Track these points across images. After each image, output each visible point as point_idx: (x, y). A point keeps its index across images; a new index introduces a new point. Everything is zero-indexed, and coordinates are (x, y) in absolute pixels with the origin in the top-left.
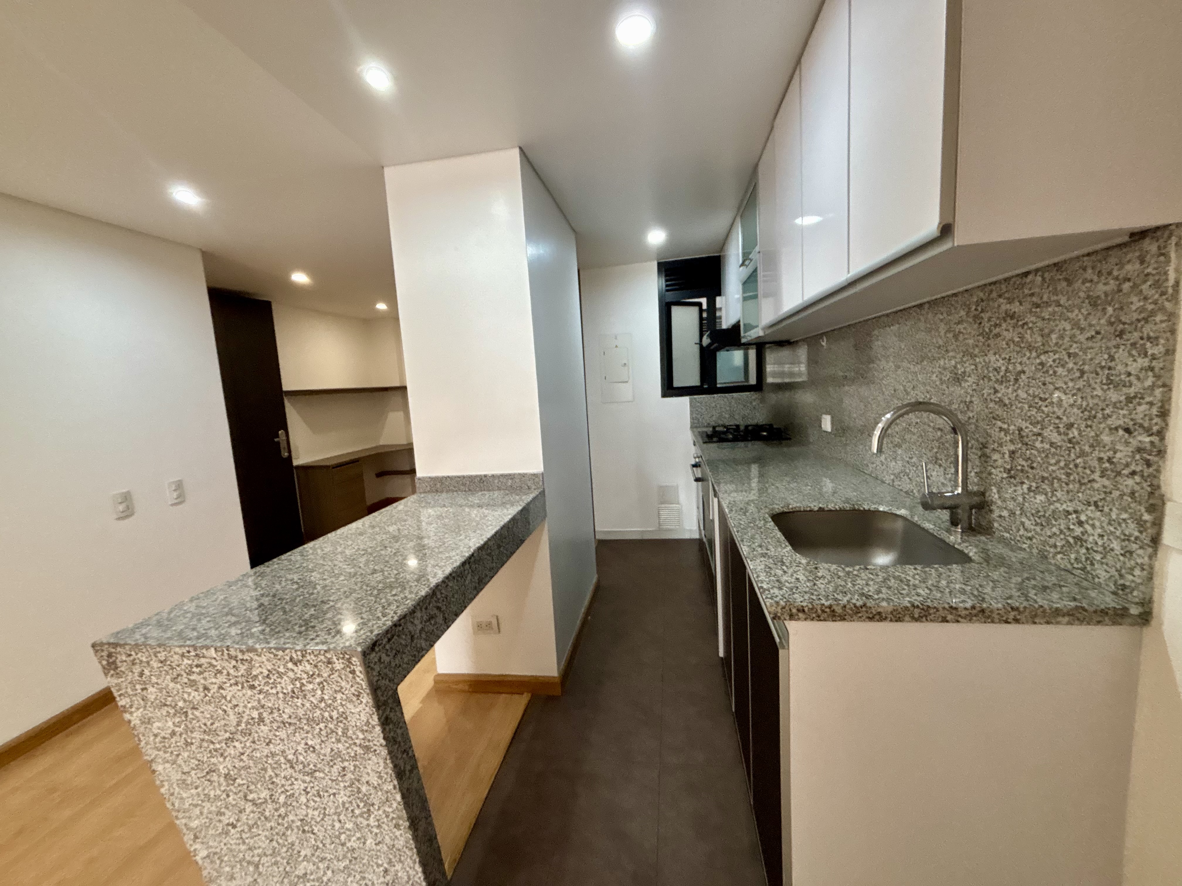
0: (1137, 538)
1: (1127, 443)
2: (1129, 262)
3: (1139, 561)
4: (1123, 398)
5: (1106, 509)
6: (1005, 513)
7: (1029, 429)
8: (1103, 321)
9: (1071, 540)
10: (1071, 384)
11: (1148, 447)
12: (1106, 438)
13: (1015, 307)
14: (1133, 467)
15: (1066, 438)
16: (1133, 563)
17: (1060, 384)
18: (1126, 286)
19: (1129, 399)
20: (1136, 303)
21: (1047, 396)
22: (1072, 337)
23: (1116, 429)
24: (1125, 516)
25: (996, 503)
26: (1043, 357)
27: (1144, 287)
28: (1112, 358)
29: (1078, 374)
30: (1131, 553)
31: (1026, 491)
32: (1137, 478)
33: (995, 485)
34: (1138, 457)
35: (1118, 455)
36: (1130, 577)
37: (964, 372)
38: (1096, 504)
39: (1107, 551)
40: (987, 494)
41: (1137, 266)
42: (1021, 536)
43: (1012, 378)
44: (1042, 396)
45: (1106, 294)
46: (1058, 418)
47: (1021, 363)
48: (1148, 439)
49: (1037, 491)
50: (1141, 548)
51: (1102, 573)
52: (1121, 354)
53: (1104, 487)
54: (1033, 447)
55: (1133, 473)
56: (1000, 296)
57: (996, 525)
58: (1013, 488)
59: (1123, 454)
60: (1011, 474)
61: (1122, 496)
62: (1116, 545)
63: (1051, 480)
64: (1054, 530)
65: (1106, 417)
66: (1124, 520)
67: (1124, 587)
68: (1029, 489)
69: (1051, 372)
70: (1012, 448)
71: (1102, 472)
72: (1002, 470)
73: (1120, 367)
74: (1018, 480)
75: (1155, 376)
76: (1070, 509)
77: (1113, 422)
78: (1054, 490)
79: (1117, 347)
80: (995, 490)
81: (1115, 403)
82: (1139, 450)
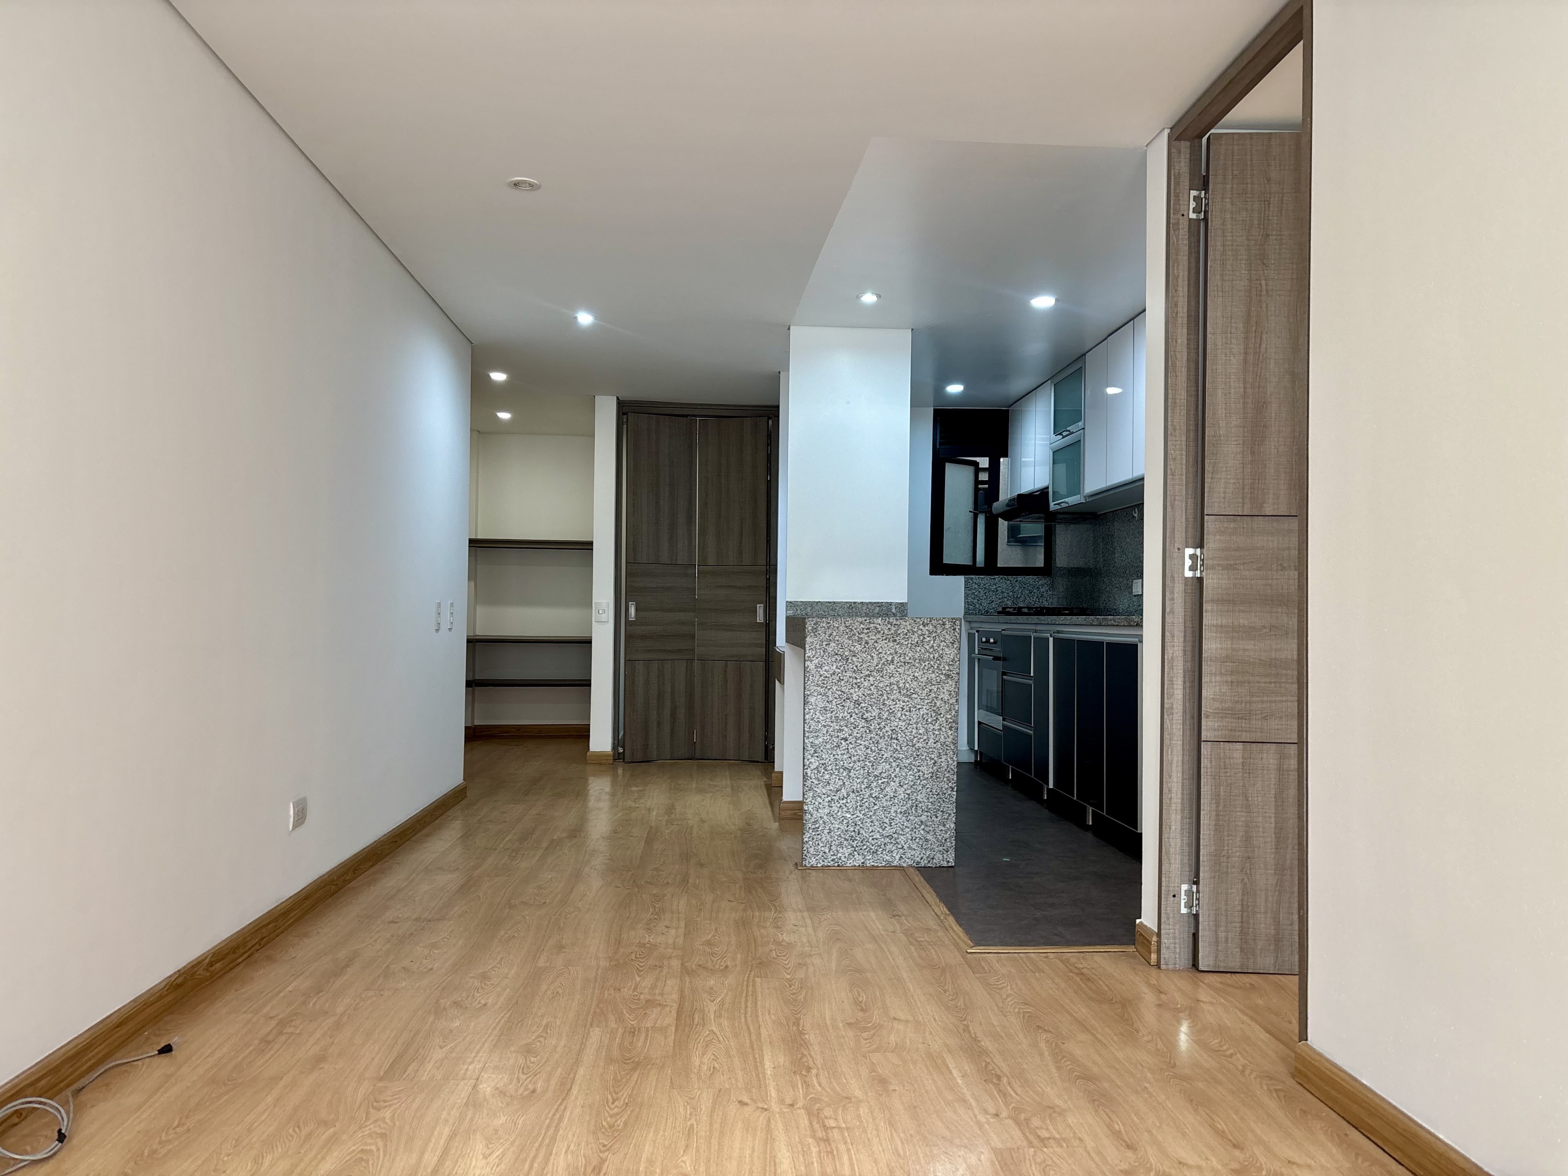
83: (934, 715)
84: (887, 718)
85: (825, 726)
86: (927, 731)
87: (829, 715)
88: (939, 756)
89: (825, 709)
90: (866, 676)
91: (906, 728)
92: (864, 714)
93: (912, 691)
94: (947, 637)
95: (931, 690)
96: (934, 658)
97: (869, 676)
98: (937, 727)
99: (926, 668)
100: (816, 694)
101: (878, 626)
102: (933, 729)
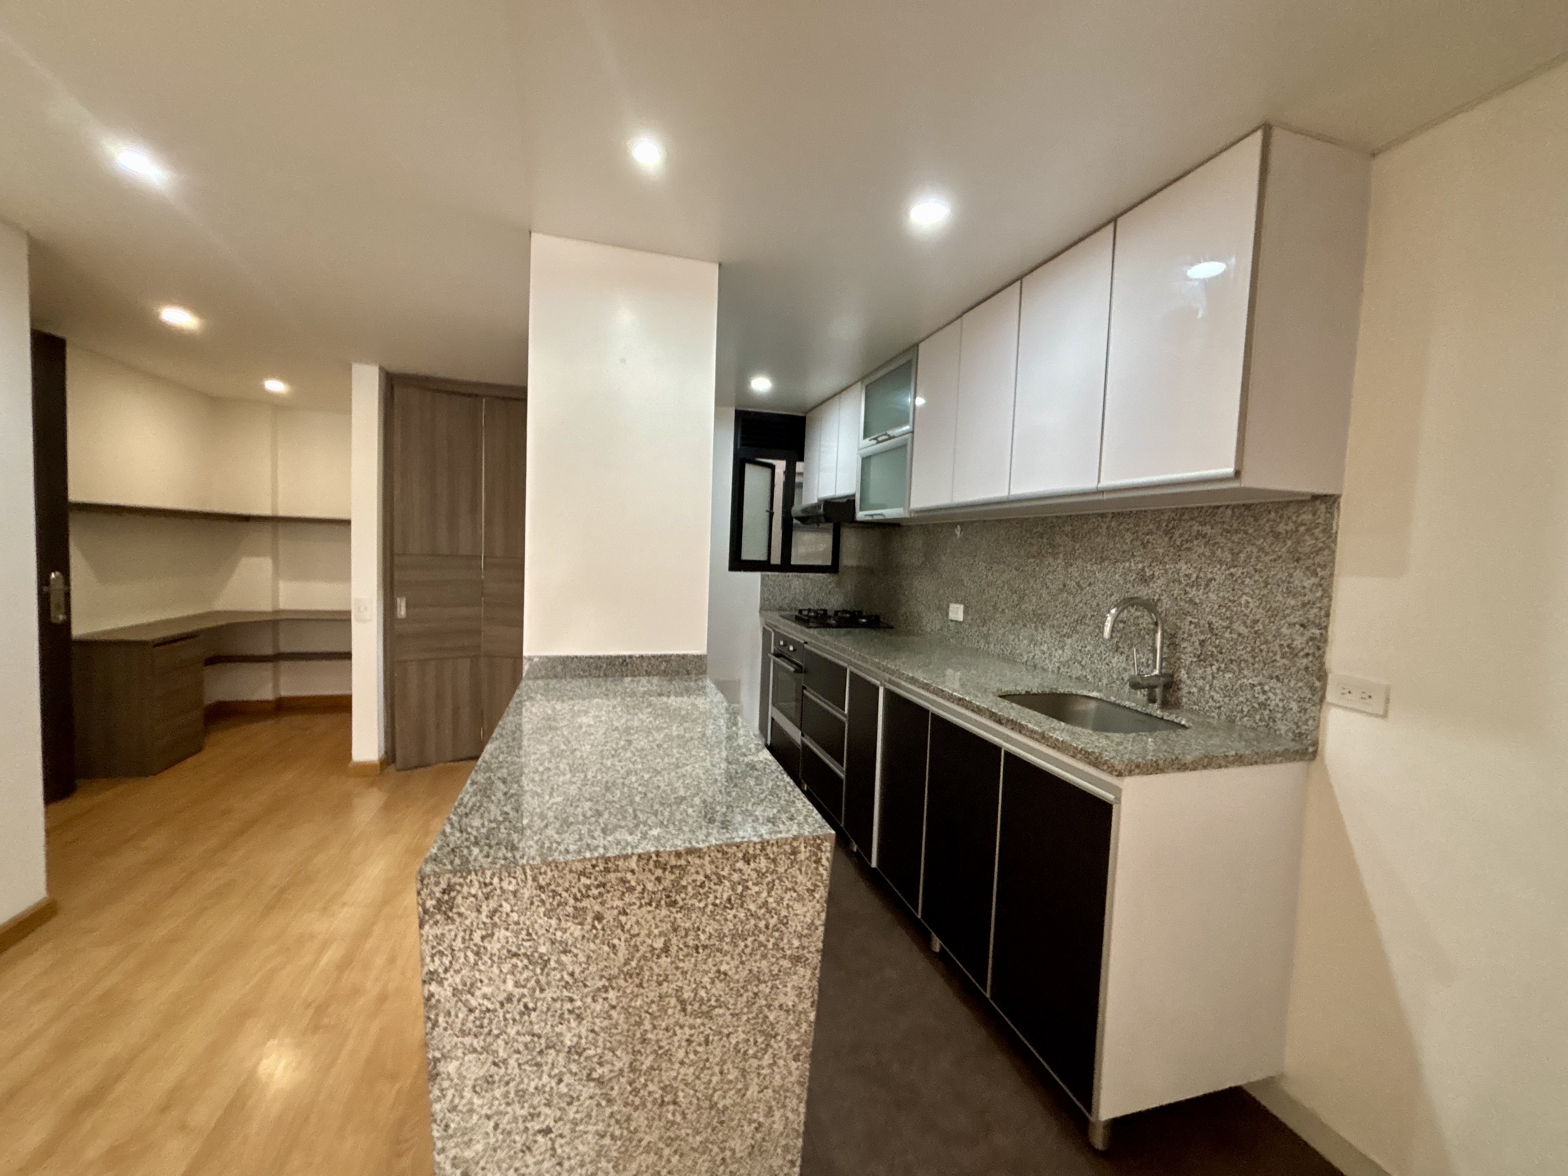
0: (1310, 699)
1: (1302, 634)
2: (1304, 513)
3: (1312, 715)
4: (1299, 603)
5: (1286, 681)
6: (1195, 690)
7: (1218, 623)
8: (1284, 550)
9: (1256, 705)
10: (1257, 592)
11: (1318, 636)
12: (1284, 630)
13: (1207, 529)
14: (1306, 651)
15: (1252, 631)
16: (1307, 716)
17: (1247, 590)
18: (1302, 529)
19: (1304, 605)
20: (1310, 541)
21: (1236, 598)
22: (1258, 558)
23: (1294, 624)
24: (1300, 684)
25: (1184, 683)
26: (1233, 570)
27: (1316, 531)
28: (1291, 576)
29: (1262, 585)
30: (1306, 710)
31: (1215, 671)
32: (1310, 658)
33: (1184, 667)
34: (1310, 643)
35: (1295, 643)
36: (1305, 727)
37: (1153, 575)
38: (1277, 677)
39: (1286, 710)
40: (1176, 675)
41: (1310, 517)
42: (1210, 707)
43: (1203, 583)
44: (1232, 598)
45: (1287, 532)
46: (1245, 615)
47: (1211, 572)
48: (1318, 631)
49: (1227, 670)
50: (1313, 705)
51: (1282, 727)
52: (1298, 574)
53: (1284, 665)
54: (1222, 637)
55: (1307, 655)
56: (1192, 519)
57: (1184, 700)
58: (1203, 670)
59: (1298, 643)
60: (1201, 659)
61: (1298, 672)
62: (1294, 706)
63: (1240, 661)
64: (1241, 699)
65: (1285, 617)
66: (1300, 688)
67: (1300, 734)
68: (1219, 669)
69: (1239, 581)
70: (1202, 637)
71: (1283, 654)
72: (1192, 655)
73: (1297, 582)
74: (1207, 662)
75: (1323, 590)
76: (1256, 683)
77: (1292, 619)
78: (1241, 670)
79: (1295, 568)
80: (1183, 672)
81: (1293, 607)
82: (1312, 639)
83: (760, 1040)
84: (652, 1068)
85: (488, 1117)
86: (744, 1072)
87: (498, 1093)
88: (769, 1113)
89: (489, 1081)
90: (599, 990)
91: (698, 1078)
92: (593, 1070)
93: (713, 1003)
94: (801, 878)
95: (756, 994)
96: (767, 927)
97: (606, 989)
98: (767, 1060)
99: (748, 951)
100: (459, 1053)
101: (629, 876)
102: (760, 1067)
